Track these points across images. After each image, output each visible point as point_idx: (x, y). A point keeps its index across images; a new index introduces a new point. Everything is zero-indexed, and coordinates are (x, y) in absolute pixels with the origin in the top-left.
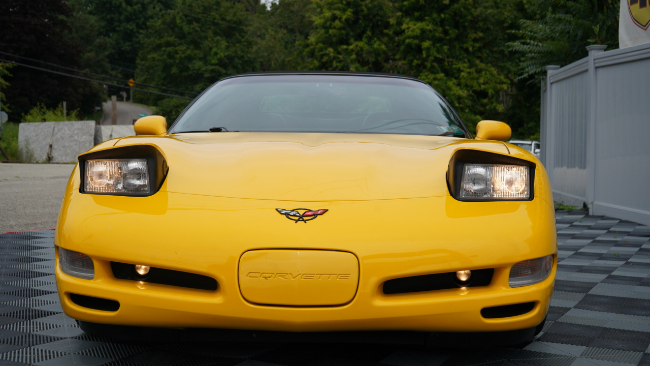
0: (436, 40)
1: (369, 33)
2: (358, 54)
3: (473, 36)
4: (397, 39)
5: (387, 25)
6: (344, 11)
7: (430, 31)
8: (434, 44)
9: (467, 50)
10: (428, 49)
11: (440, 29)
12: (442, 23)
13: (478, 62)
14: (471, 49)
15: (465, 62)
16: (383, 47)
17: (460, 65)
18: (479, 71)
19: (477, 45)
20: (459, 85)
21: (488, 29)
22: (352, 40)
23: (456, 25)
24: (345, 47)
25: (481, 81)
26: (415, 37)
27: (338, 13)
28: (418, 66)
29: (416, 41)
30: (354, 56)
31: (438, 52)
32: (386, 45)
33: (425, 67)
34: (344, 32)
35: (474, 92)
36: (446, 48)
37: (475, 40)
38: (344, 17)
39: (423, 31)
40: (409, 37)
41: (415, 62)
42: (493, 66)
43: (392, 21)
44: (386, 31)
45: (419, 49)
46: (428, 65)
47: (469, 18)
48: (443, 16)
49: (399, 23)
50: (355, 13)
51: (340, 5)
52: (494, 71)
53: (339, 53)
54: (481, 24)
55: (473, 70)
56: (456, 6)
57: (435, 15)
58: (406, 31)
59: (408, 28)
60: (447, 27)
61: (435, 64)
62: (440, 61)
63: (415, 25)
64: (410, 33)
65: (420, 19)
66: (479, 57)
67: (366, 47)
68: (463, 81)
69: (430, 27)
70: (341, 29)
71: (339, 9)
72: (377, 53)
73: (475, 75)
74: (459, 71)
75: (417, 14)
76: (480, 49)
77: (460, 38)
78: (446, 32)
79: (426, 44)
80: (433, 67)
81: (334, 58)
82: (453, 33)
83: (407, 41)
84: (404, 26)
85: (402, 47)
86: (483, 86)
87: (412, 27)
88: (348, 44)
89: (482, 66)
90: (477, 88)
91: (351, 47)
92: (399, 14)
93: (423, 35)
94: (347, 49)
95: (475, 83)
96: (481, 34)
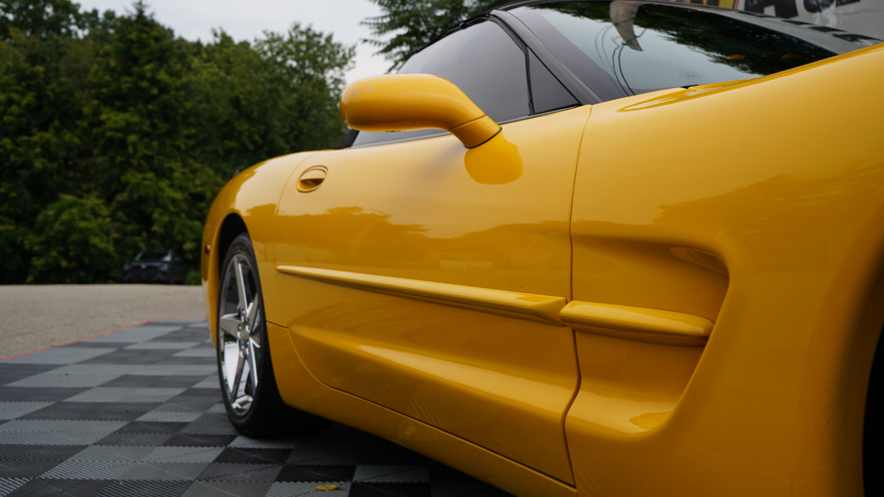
0: (143, 135)
1: (57, 123)
2: (43, 147)
3: (185, 132)
4: (95, 131)
5: (80, 115)
6: (23, 94)
7: (136, 124)
8: (141, 139)
9: (178, 148)
10: (134, 144)
11: (148, 122)
12: (150, 115)
13: (191, 161)
14: (183, 147)
15: (176, 161)
16: (76, 140)
17: (173, 164)
18: (194, 172)
19: (190, 142)
20: (172, 186)
21: (201, 125)
22: (35, 130)
23: (166, 119)
24: (25, 138)
25: (198, 182)
26: (118, 130)
27: (15, 96)
28: (122, 163)
29: (119, 135)
30: (38, 150)
31: (147, 148)
32: (80, 138)
33: (130, 165)
34: (24, 120)
35: (191, 195)
36: (155, 144)
37: (188, 137)
38: (24, 102)
39: (128, 123)
40: (111, 129)
41: (119, 159)
42: (210, 166)
43: (86, 110)
44: (79, 122)
45: (123, 144)
46: (135, 162)
47: (182, 111)
48: (151, 107)
49: (97, 113)
50: (39, 98)
51: (18, 88)
52: (211, 172)
53: (18, 145)
54: (192, 119)
55: (187, 170)
56: (165, 97)
57: (141, 106)
58: (107, 122)
59: (109, 119)
60: (156, 121)
61: (143, 163)
62: (148, 158)
63: (117, 115)
64: (110, 124)
65: (123, 109)
66: (192, 157)
67: (54, 140)
68: (176, 182)
69: (136, 119)
70: (19, 116)
71: (17, 92)
72: (68, 147)
73: (191, 176)
74: (172, 170)
75: (118, 104)
76: (193, 148)
77: (172, 133)
78: (154, 126)
79: (133, 138)
80: (140, 165)
81: (12, 151)
82: (163, 127)
83: (109, 134)
84: (103, 117)
85: (102, 141)
86: (200, 189)
87: (114, 118)
88: (30, 135)
89: (197, 165)
90: (193, 190)
91: (35, 138)
92: (95, 102)
93: (128, 129)
94: (27, 142)
95: (190, 185)
96: (193, 131)
